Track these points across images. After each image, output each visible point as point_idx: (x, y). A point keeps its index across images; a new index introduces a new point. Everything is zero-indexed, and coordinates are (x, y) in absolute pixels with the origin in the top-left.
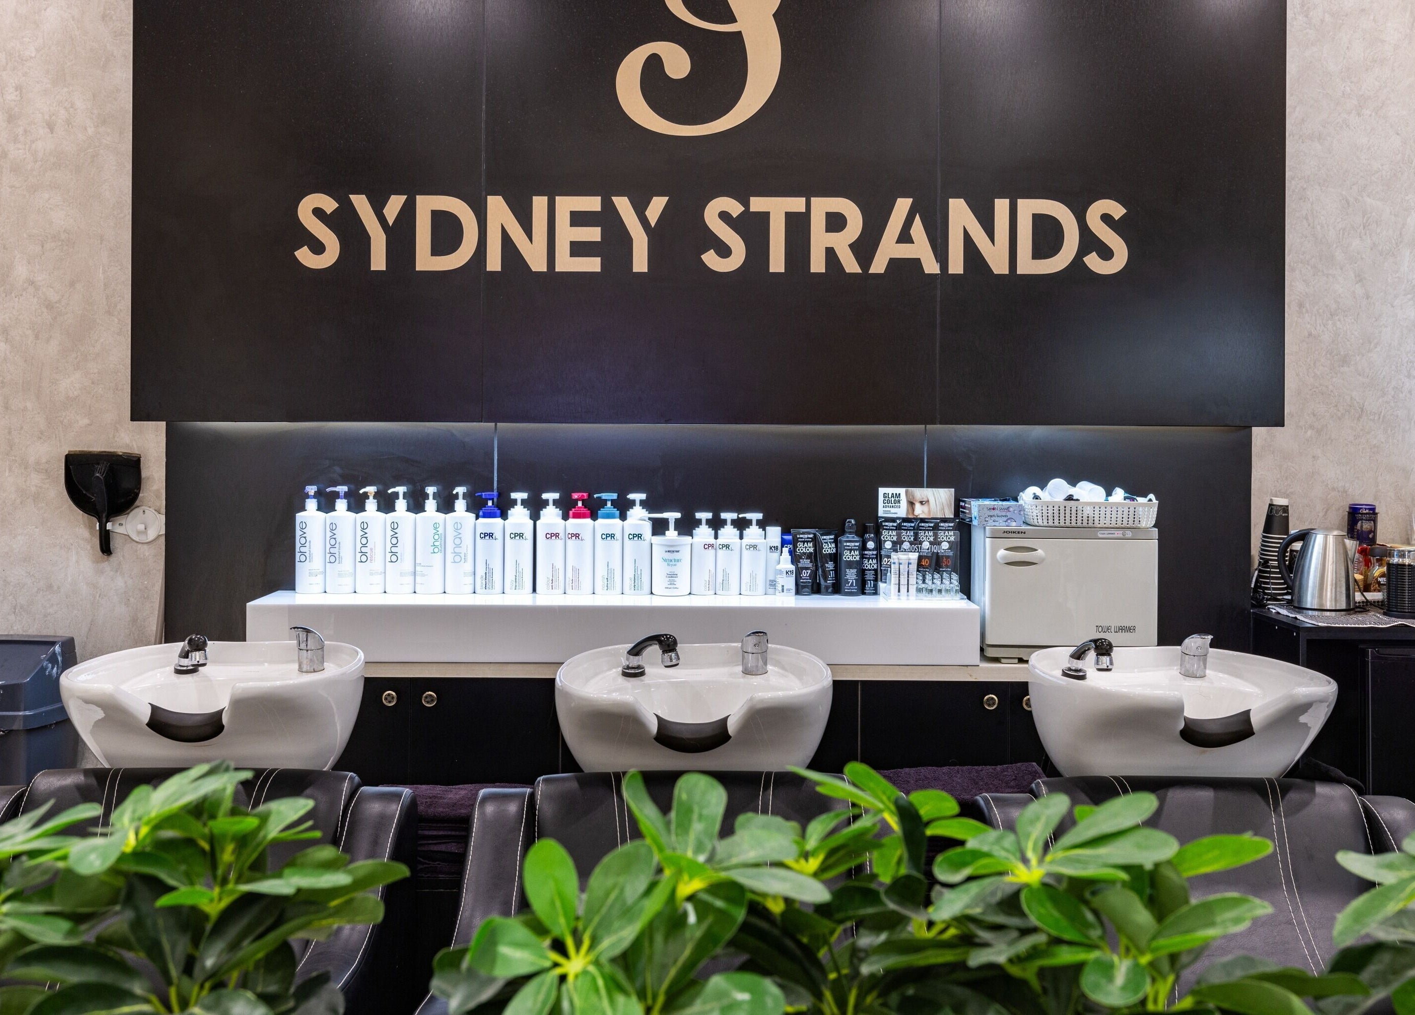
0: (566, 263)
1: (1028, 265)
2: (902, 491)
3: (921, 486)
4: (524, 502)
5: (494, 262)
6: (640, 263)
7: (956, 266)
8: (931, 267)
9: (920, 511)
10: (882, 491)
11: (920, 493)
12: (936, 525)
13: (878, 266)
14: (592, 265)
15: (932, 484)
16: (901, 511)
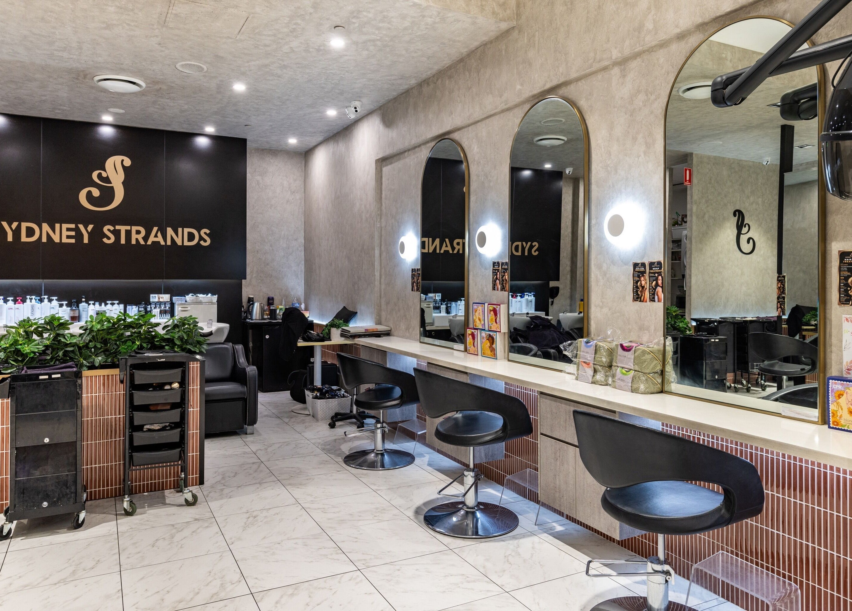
0: (65, 240)
1: (186, 243)
2: (156, 295)
3: (161, 294)
4: (56, 300)
5: (44, 240)
6: (86, 241)
7: (169, 243)
8: (163, 243)
9: (161, 300)
10: (151, 295)
11: (161, 296)
12: (165, 303)
13: (149, 243)
14: (73, 241)
15: (165, 293)
16: (156, 300)
